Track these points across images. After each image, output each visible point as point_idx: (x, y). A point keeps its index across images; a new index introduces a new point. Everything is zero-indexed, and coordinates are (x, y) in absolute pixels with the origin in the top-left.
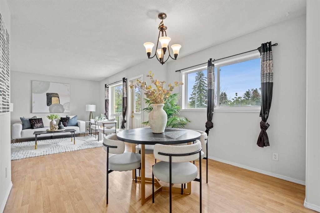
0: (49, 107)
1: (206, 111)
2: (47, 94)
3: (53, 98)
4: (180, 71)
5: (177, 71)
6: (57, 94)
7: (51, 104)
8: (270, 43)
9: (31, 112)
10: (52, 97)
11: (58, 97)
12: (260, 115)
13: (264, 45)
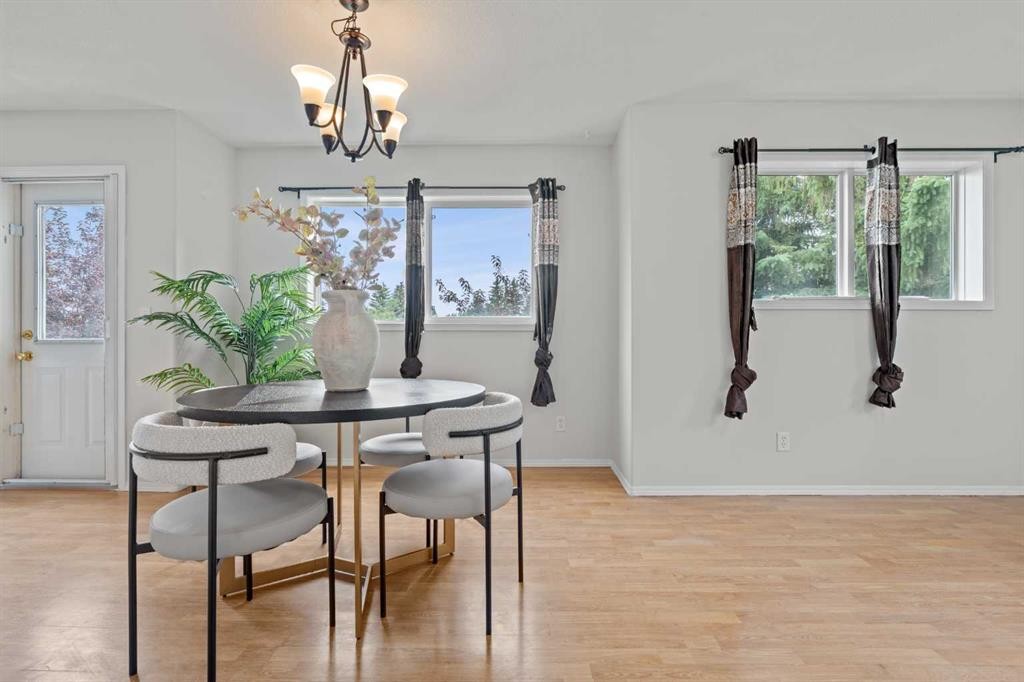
1: (404, 328)
4: (298, 190)
5: (284, 189)
8: (553, 181)
12: (535, 335)
13: (543, 183)
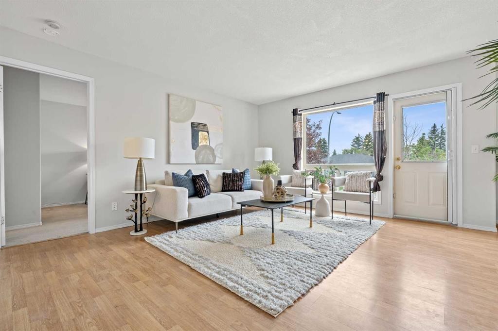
0: (195, 151)
2: (192, 123)
3: (200, 133)
6: (205, 125)
7: (198, 146)
9: (168, 162)
10: (199, 131)
11: (208, 132)
